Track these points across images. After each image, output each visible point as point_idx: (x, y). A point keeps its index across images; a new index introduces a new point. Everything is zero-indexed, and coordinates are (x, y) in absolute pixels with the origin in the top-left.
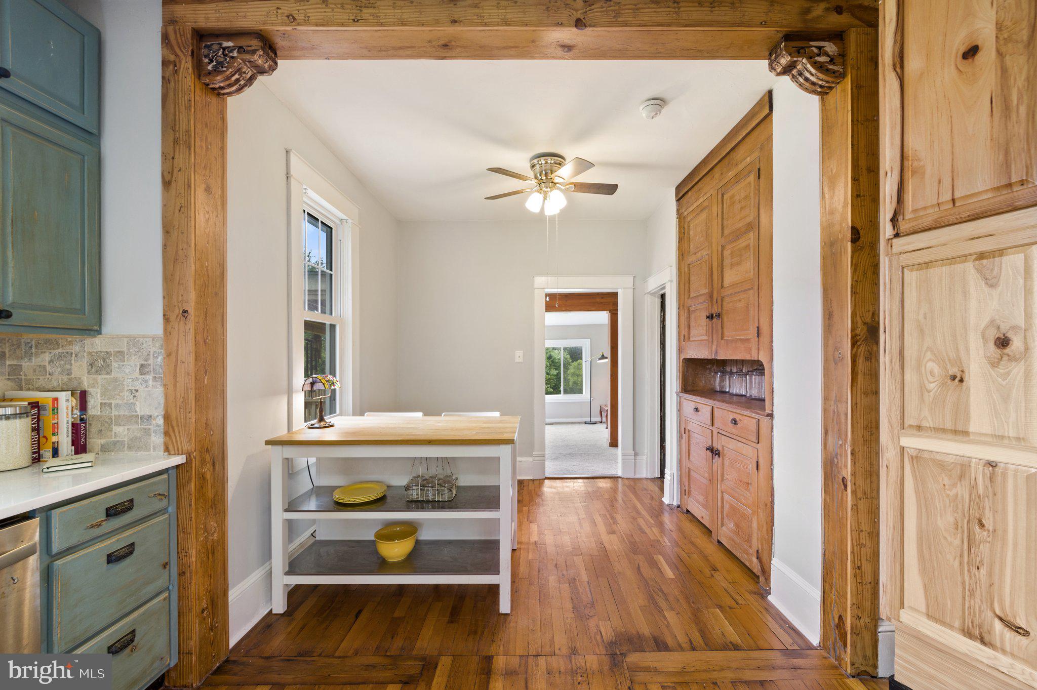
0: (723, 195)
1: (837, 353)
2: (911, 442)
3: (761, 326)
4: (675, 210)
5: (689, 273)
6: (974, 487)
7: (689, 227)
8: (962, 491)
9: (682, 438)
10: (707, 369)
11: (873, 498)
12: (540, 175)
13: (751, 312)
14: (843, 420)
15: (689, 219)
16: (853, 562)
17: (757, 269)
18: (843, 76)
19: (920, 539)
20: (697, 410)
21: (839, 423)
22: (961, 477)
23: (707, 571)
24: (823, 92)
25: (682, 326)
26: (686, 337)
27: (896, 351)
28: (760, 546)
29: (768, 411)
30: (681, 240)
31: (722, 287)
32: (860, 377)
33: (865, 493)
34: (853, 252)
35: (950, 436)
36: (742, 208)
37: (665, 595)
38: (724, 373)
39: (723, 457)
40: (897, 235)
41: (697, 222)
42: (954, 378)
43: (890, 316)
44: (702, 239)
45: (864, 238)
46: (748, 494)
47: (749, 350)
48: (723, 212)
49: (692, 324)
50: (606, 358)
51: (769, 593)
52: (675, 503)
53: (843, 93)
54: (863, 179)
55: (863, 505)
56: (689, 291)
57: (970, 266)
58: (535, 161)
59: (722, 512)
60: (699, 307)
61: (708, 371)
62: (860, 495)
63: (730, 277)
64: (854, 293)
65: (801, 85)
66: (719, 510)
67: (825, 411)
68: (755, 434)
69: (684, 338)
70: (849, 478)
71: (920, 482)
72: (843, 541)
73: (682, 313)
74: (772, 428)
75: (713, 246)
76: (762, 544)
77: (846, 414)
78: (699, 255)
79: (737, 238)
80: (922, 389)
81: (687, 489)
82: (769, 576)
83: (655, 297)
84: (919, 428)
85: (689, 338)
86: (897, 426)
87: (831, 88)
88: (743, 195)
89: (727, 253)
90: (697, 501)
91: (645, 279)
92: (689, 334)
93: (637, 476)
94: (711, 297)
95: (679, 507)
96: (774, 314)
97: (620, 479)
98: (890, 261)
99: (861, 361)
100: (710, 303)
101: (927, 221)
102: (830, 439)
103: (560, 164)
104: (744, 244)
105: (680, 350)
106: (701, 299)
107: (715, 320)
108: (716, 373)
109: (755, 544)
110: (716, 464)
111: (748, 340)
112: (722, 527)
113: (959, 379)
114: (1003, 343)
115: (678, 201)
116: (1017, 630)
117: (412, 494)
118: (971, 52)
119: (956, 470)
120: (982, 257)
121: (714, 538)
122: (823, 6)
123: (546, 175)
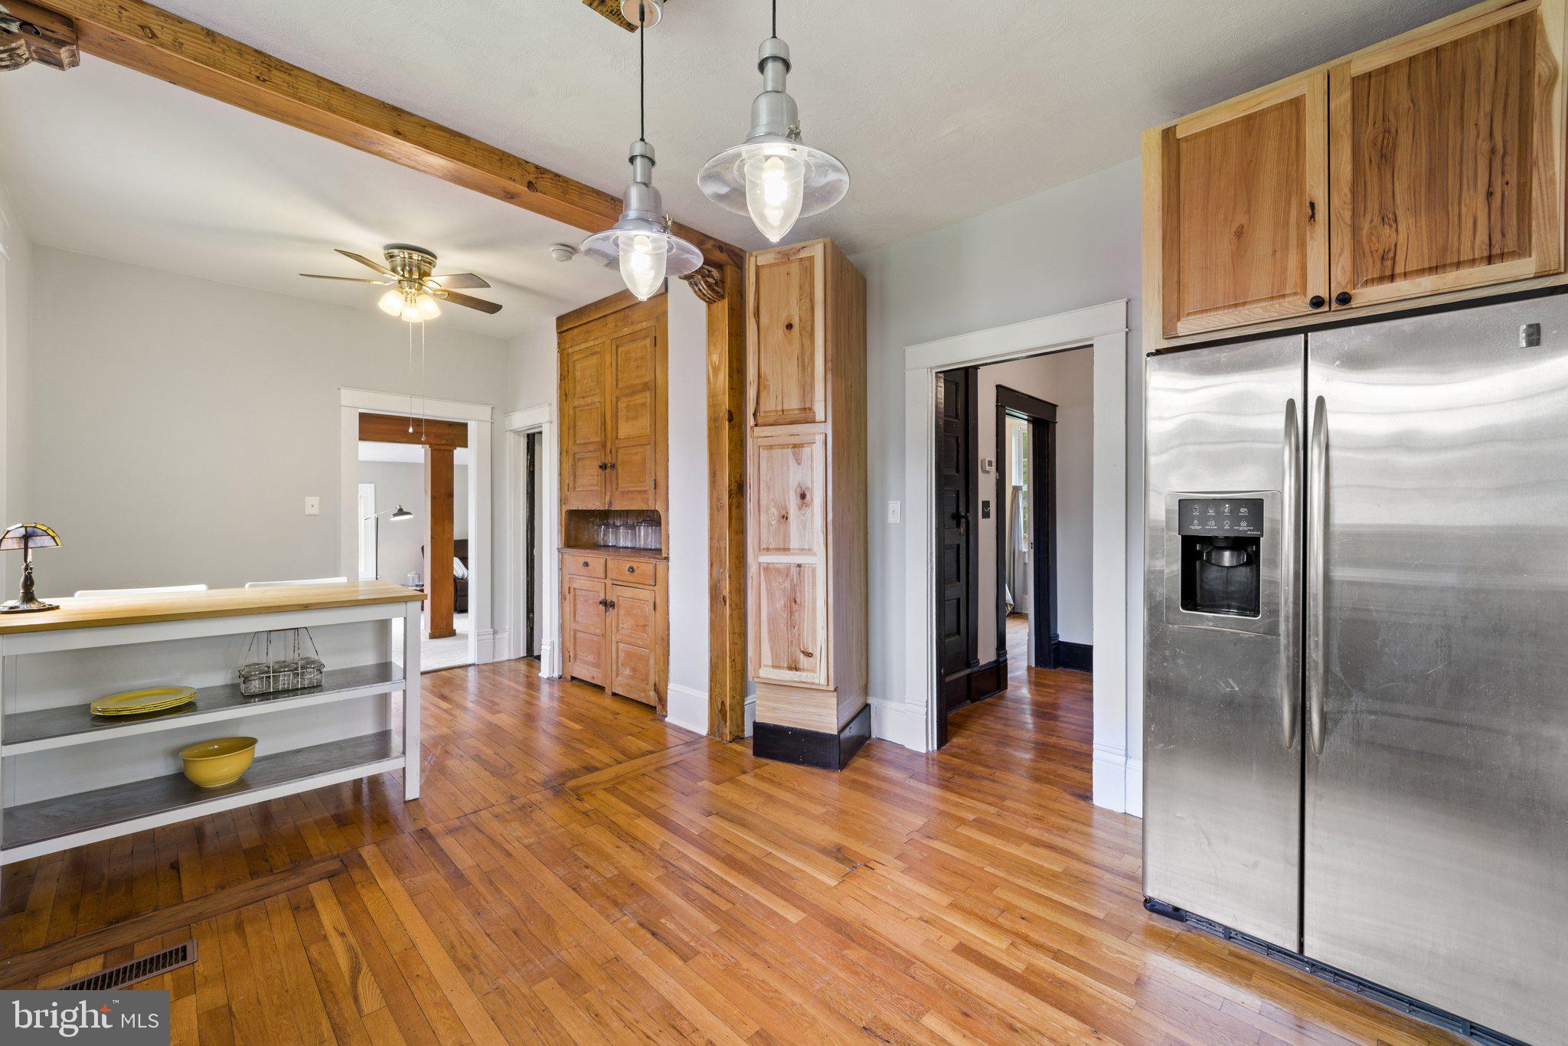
0: (617, 347)
1: (719, 504)
2: (765, 559)
3: (658, 479)
4: (556, 342)
5: (575, 417)
6: (792, 581)
7: (574, 366)
8: (787, 585)
9: (565, 599)
10: (590, 522)
11: (741, 608)
12: (402, 270)
13: (648, 466)
14: (723, 553)
15: (575, 358)
16: (730, 657)
17: (653, 427)
18: (722, 297)
19: (769, 620)
20: (585, 563)
21: (720, 556)
22: (787, 576)
23: (610, 717)
24: (710, 302)
25: (566, 474)
26: (571, 486)
27: (756, 502)
28: (657, 679)
29: (664, 555)
30: (563, 378)
31: (617, 438)
32: (734, 520)
33: (736, 606)
34: (729, 429)
35: (782, 552)
36: (638, 367)
37: (579, 740)
38: (607, 526)
39: (618, 608)
40: (756, 425)
41: (584, 364)
42: (783, 517)
43: (753, 476)
44: (592, 384)
45: (736, 420)
46: (646, 635)
47: (646, 501)
48: (617, 364)
49: (579, 472)
51: (666, 716)
52: (556, 675)
53: (722, 307)
54: (735, 376)
55: (735, 614)
56: (575, 436)
57: (790, 451)
58: (396, 252)
59: (617, 662)
60: (588, 456)
61: (591, 525)
62: (734, 607)
63: (625, 430)
64: (730, 459)
65: (695, 292)
66: (614, 662)
67: (711, 548)
68: (653, 578)
69: (567, 485)
70: (727, 596)
71: (768, 582)
72: (723, 644)
73: (565, 460)
74: (668, 570)
75: (606, 394)
76: (659, 677)
77: (725, 548)
78: (589, 400)
79: (634, 393)
80: (769, 524)
81: (572, 654)
82: (666, 701)
83: (519, 435)
84: (768, 549)
85: (575, 488)
86: (757, 550)
87: (715, 302)
88: (639, 355)
89: (622, 405)
90: (586, 663)
91: (506, 412)
92: (575, 483)
93: (497, 660)
94: (604, 446)
95: (560, 677)
96: (669, 469)
97: (472, 667)
98: (753, 441)
99: (734, 508)
100: (603, 453)
101: (771, 420)
102: (714, 568)
103: (430, 263)
104: (641, 401)
105: (563, 501)
106: (591, 448)
107: (608, 470)
108: (600, 526)
109: (652, 679)
110: (610, 618)
111: (645, 491)
112: (617, 677)
113: (785, 517)
114: (803, 496)
115: (560, 333)
116: (809, 655)
117: (255, 686)
118: (789, 326)
119: (785, 572)
120: (795, 446)
121: (608, 691)
122: (711, 242)
123: (410, 272)
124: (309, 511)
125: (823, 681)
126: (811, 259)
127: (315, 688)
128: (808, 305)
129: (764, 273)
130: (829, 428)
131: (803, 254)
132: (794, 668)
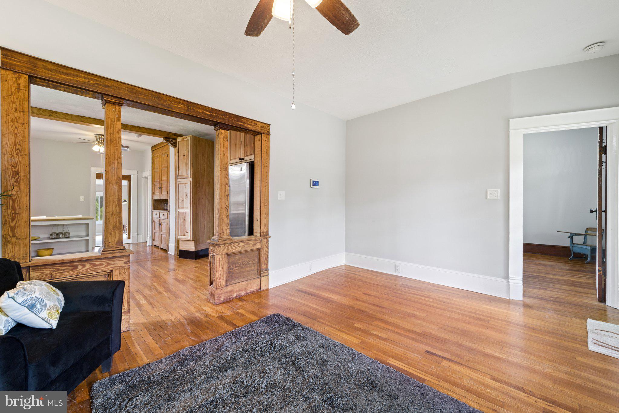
0: (162, 156)
2: (179, 210)
3: (168, 191)
4: (151, 154)
5: (155, 174)
7: (155, 160)
8: (183, 216)
9: (153, 224)
10: (158, 202)
12: (99, 140)
15: (155, 158)
17: (167, 178)
19: (180, 225)
20: (156, 214)
25: (153, 190)
27: (178, 197)
28: (167, 243)
29: (169, 211)
30: (152, 163)
31: (162, 180)
35: (182, 209)
36: (165, 162)
39: (162, 225)
40: (178, 179)
43: (177, 191)
44: (158, 165)
46: (166, 232)
47: (166, 197)
48: (162, 160)
49: (155, 189)
50: (127, 201)
51: (169, 252)
52: (151, 245)
56: (155, 180)
58: (97, 136)
59: (162, 240)
60: (157, 185)
63: (163, 178)
68: (167, 217)
69: (153, 193)
71: (180, 216)
73: (153, 186)
74: (170, 214)
75: (160, 169)
78: (157, 170)
79: (165, 169)
80: (180, 202)
81: (154, 239)
82: (168, 249)
84: (180, 208)
85: (155, 193)
88: (165, 159)
89: (163, 172)
90: (157, 241)
91: (142, 172)
93: (138, 242)
94: (160, 182)
97: (131, 244)
100: (159, 184)
101: (181, 177)
104: (166, 171)
105: (152, 197)
106: (157, 182)
107: (160, 189)
110: (160, 228)
111: (166, 194)
112: (162, 244)
113: (183, 200)
114: (186, 195)
115: (152, 151)
116: (187, 232)
117: (54, 237)
118: (184, 156)
119: (183, 213)
120: (185, 184)
121: (160, 248)
122: (172, 134)
123: (101, 140)
124: (81, 200)
125: (189, 238)
126: (188, 140)
127: (68, 237)
128: (187, 151)
129: (179, 142)
130: (191, 179)
131: (186, 139)
132: (184, 236)
